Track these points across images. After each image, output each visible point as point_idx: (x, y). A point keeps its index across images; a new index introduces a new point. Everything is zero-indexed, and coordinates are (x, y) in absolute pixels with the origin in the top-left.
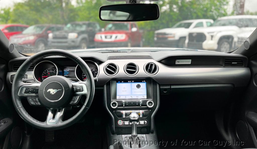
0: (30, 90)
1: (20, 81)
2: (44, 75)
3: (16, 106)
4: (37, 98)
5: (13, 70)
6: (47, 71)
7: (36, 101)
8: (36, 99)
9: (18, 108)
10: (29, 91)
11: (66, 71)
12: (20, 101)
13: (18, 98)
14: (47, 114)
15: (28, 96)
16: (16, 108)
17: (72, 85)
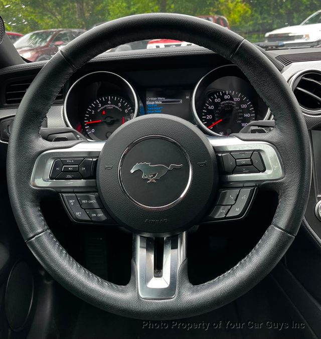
0: (70, 168)
1: (33, 137)
2: (92, 117)
3: (26, 227)
4: (92, 196)
5: (6, 105)
6: (97, 105)
7: (91, 208)
8: (88, 198)
9: (31, 235)
10: (67, 171)
11: (153, 103)
12: (37, 206)
13: (31, 196)
14: (130, 254)
15: (63, 190)
16: (26, 234)
17: (213, 147)
